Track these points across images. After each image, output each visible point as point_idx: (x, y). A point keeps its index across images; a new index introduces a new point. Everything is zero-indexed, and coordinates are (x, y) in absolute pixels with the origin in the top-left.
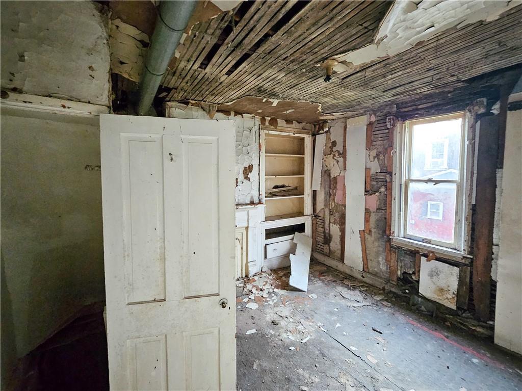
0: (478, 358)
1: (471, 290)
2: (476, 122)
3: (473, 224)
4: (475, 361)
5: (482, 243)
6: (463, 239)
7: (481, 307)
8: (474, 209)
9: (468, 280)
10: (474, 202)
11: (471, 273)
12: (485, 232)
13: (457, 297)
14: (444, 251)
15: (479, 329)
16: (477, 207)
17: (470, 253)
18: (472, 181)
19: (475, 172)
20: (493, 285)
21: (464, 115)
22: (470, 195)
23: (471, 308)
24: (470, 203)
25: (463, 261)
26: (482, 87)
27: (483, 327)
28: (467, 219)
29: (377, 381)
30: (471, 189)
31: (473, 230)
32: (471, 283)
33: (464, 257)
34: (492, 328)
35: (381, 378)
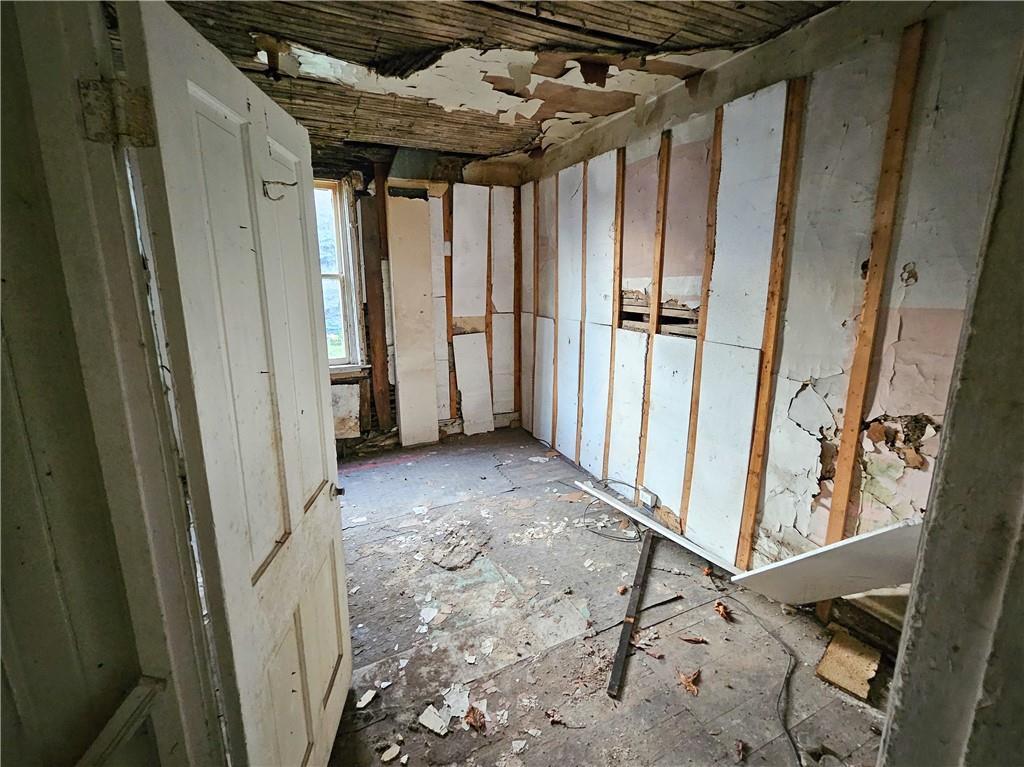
0: (410, 461)
1: (373, 405)
2: (356, 201)
3: (367, 327)
4: (409, 464)
5: (378, 346)
6: (358, 349)
7: (383, 418)
8: (365, 309)
9: (369, 395)
10: (365, 301)
11: (371, 385)
12: (379, 333)
13: (360, 420)
14: (341, 369)
15: (387, 442)
16: (369, 306)
17: (369, 362)
18: (360, 275)
19: (362, 263)
20: (393, 390)
21: (340, 185)
22: (360, 292)
23: (376, 425)
24: (361, 302)
25: (362, 374)
26: (355, 157)
27: (390, 437)
28: (360, 322)
29: (388, 526)
30: (361, 284)
31: (368, 334)
32: (372, 397)
33: (363, 369)
34: (397, 434)
35: (387, 523)
